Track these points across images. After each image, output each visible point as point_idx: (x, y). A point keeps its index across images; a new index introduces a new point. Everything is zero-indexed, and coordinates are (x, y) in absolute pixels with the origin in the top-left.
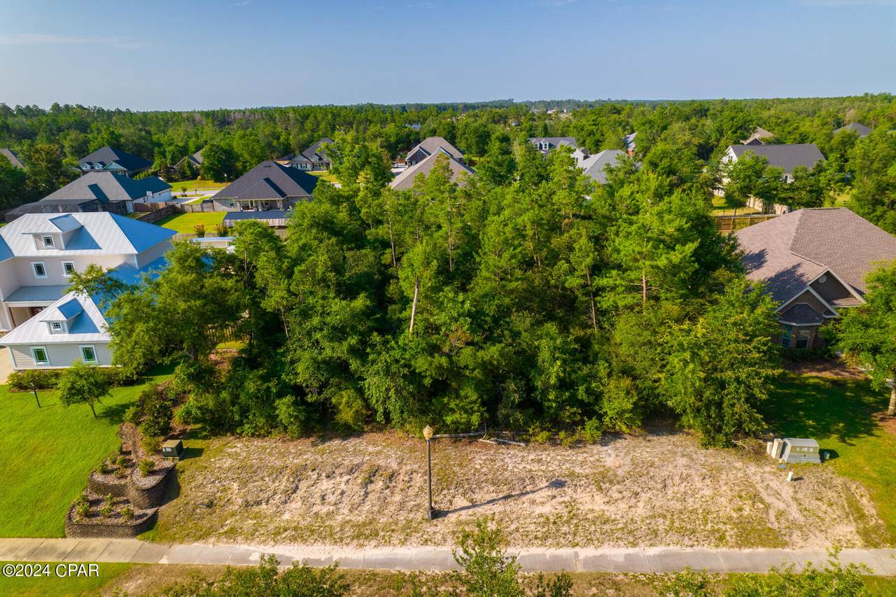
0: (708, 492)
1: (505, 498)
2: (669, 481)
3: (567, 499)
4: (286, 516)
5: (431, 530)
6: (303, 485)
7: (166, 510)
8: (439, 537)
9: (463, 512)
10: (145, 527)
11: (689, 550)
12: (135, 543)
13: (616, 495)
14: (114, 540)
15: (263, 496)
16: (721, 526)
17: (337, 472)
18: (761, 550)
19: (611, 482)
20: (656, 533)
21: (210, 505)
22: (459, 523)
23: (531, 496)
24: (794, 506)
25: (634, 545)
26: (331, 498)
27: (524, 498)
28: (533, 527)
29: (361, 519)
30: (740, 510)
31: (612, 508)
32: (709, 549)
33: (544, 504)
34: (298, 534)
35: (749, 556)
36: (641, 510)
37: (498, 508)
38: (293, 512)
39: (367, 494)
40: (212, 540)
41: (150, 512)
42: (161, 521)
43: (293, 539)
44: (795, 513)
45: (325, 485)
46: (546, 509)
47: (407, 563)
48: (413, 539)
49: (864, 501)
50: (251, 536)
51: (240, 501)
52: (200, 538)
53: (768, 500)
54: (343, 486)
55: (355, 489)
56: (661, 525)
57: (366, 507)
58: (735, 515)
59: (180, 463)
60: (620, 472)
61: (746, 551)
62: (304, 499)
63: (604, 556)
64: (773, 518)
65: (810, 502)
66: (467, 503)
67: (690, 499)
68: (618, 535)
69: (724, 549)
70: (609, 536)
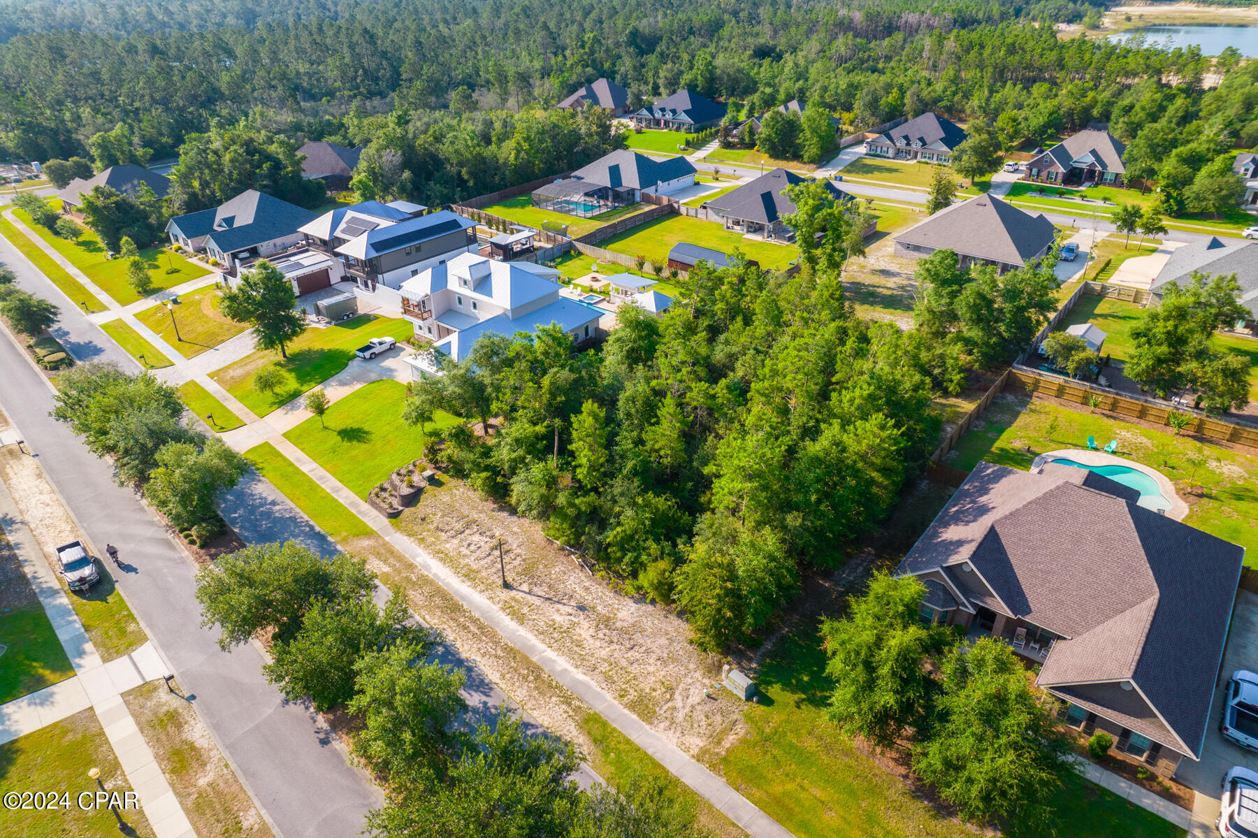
0: (651, 669)
1: (547, 599)
2: (637, 647)
3: (575, 620)
4: (448, 546)
5: (498, 593)
6: (467, 532)
7: (407, 511)
8: (498, 599)
9: (521, 594)
10: (394, 515)
11: (599, 689)
12: (385, 521)
13: (601, 636)
14: (378, 515)
15: (447, 528)
16: (632, 691)
17: (488, 533)
18: (634, 717)
19: (606, 626)
20: (595, 669)
21: (423, 519)
22: (513, 599)
23: (560, 606)
24: (687, 710)
25: (577, 667)
26: (473, 547)
27: (556, 605)
28: (543, 623)
29: (475, 567)
30: (654, 690)
31: (591, 641)
32: (609, 696)
33: (560, 615)
34: (445, 558)
35: (625, 715)
36: (604, 653)
37: (537, 602)
38: (451, 546)
39: (490, 554)
40: (412, 539)
41: (400, 508)
42: (402, 516)
43: (441, 560)
44: (680, 716)
45: (476, 538)
46: (558, 618)
47: (470, 603)
48: (487, 593)
50: (427, 547)
51: (436, 525)
52: (409, 535)
53: (677, 696)
54: (482, 544)
55: (486, 548)
56: (604, 667)
57: (483, 562)
58: (647, 691)
59: (428, 487)
60: (619, 624)
61: (626, 711)
62: (461, 541)
63: (554, 661)
64: (665, 708)
65: (699, 715)
66: (527, 590)
67: (635, 665)
68: (576, 657)
69: (616, 702)
70: (570, 654)
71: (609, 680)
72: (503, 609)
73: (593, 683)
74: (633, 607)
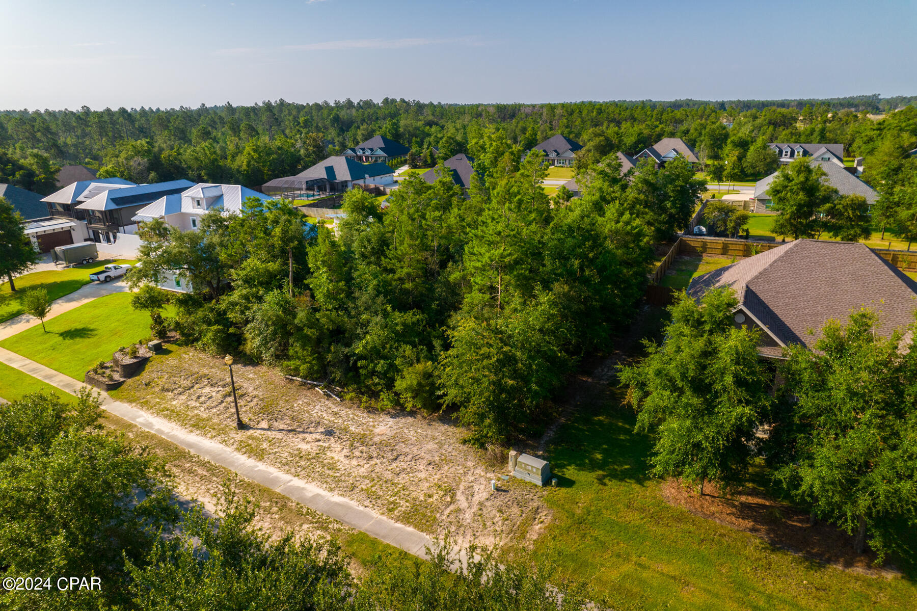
0: (422, 475)
1: (290, 431)
2: (401, 458)
3: (324, 445)
4: (174, 403)
5: (233, 435)
6: (196, 386)
7: (129, 382)
8: (232, 441)
9: (259, 431)
10: (114, 387)
11: (361, 508)
12: (104, 393)
13: (357, 453)
15: (173, 386)
16: (402, 502)
17: (219, 384)
18: (411, 529)
19: (363, 443)
20: (354, 488)
21: (147, 385)
22: (250, 437)
23: (306, 435)
25: (331, 490)
26: (203, 399)
27: (301, 436)
28: (286, 455)
29: (205, 416)
30: (430, 496)
31: (346, 461)
32: (375, 514)
33: (306, 445)
34: (171, 414)
35: (396, 529)
36: (362, 471)
37: (279, 435)
38: (177, 403)
39: (222, 402)
40: (134, 404)
41: (122, 380)
42: (123, 386)
43: (166, 416)
45: (207, 390)
46: (304, 447)
47: (199, 449)
48: (219, 438)
49: (538, 527)
50: (151, 408)
51: (161, 386)
52: (130, 402)
54: (214, 394)
55: (218, 397)
56: (364, 485)
57: (214, 410)
58: (421, 498)
59: (155, 356)
60: (377, 439)
61: (399, 525)
62: (190, 395)
63: (303, 488)
64: (447, 512)
65: (491, 511)
66: (266, 427)
67: (403, 475)
68: (329, 480)
69: (384, 518)
70: (322, 479)
71: (372, 496)
72: (238, 450)
73: (353, 504)
74: (391, 421)
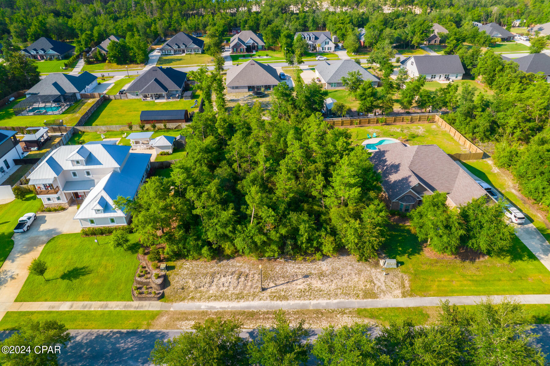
0: (356, 280)
1: (287, 283)
2: (344, 276)
3: (308, 283)
4: (211, 292)
5: (262, 295)
6: (215, 280)
7: (167, 291)
8: (265, 298)
9: (273, 288)
10: (162, 297)
11: (347, 300)
12: (159, 303)
13: (325, 281)
14: (151, 302)
15: (202, 284)
16: (359, 292)
17: (227, 274)
18: (370, 300)
19: (324, 276)
20: (337, 295)
21: (183, 289)
22: (272, 293)
23: (296, 282)
24: (384, 284)
25: (329, 299)
26: (226, 285)
27: (294, 283)
28: (296, 293)
29: (238, 292)
30: (366, 286)
31: (324, 286)
32: (353, 300)
33: (300, 285)
34: (217, 298)
35: (365, 302)
36: (333, 286)
37: (284, 287)
38: (213, 290)
39: (238, 282)
40: (186, 301)
41: (161, 291)
42: (166, 295)
43: (215, 300)
44: (383, 287)
45: (223, 279)
46: (301, 287)
47: (255, 307)
48: (256, 299)
49: (406, 282)
50: (200, 299)
51: (193, 287)
52: (182, 301)
53: (376, 282)
54: (230, 280)
55: (234, 281)
56: (339, 292)
57: (239, 287)
58: (364, 288)
59: (168, 272)
60: (327, 272)
61: (365, 300)
62: (217, 285)
63: (319, 303)
64: (376, 289)
65: (390, 283)
66: (274, 285)
67: (350, 283)
68: (325, 295)
69: (358, 300)
70: (322, 296)
71: (347, 294)
72: (272, 300)
73: (342, 300)
74: (324, 263)
